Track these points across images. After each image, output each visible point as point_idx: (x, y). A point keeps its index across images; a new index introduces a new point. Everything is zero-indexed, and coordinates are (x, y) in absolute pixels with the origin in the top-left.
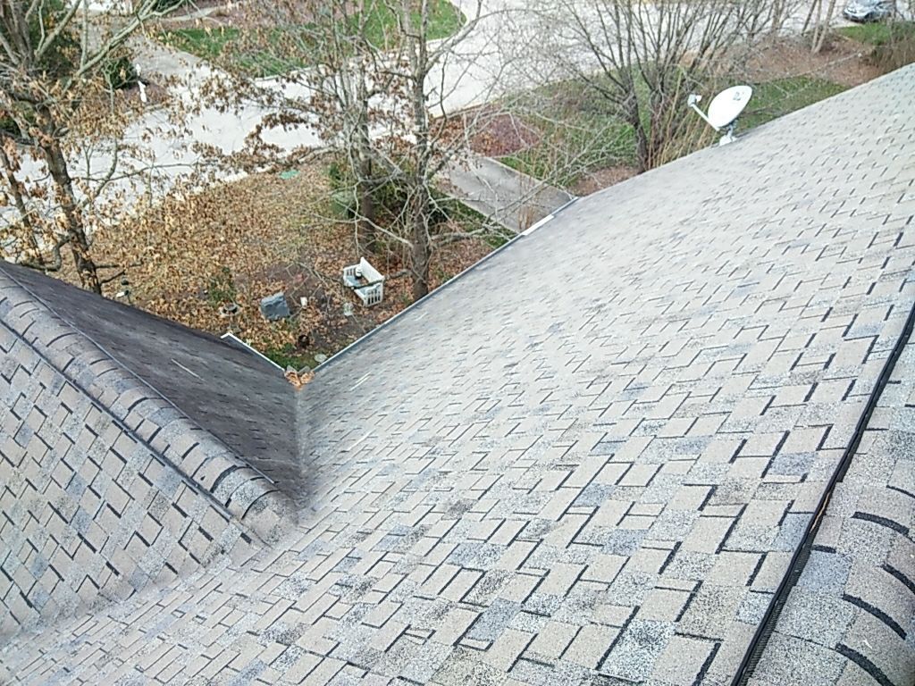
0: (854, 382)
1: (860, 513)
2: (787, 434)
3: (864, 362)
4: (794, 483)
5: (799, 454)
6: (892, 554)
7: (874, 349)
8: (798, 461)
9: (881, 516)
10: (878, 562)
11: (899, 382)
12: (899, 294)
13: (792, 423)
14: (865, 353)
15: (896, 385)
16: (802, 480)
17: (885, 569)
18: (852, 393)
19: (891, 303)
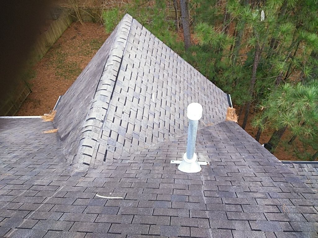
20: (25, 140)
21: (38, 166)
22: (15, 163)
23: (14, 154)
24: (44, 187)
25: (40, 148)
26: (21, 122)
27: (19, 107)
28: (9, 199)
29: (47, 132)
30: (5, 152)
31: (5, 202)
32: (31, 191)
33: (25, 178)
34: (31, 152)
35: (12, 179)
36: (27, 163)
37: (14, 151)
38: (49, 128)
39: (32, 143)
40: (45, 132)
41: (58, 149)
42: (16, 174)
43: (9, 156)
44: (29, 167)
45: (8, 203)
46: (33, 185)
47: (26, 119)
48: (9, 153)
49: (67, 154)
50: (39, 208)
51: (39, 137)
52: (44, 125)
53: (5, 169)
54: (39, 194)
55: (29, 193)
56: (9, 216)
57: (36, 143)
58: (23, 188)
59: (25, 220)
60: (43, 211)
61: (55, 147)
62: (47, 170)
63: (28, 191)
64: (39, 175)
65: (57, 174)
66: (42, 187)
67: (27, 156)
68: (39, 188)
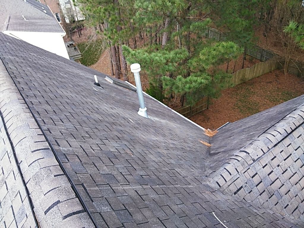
0: (13, 171)
1: (46, 211)
2: (12, 206)
3: (11, 163)
4: (26, 221)
5: (20, 210)
6: (62, 212)
7: (10, 156)
8: (21, 212)
9: (50, 206)
11: (22, 161)
13: (10, 201)
14: (9, 159)
15: (22, 163)
16: (27, 217)
17: (64, 219)
18: (15, 175)
19: (2, 138)
20: (185, 138)
21: (184, 160)
22: (171, 148)
23: (174, 142)
24: (180, 176)
25: (192, 150)
26: (189, 125)
27: (193, 115)
28: (156, 166)
29: (202, 142)
30: (169, 137)
31: (153, 167)
32: (171, 172)
33: (172, 161)
34: (185, 148)
35: (164, 156)
36: (178, 153)
37: (175, 140)
38: (206, 141)
39: (188, 143)
40: (201, 142)
41: (204, 159)
42: (168, 155)
43: (171, 141)
44: (178, 156)
45: (154, 168)
46: (174, 169)
47: (193, 124)
48: (171, 139)
49: (208, 166)
50: (170, 186)
51: (195, 142)
52: (204, 136)
53: (164, 147)
54: (175, 178)
55: (169, 172)
56: (151, 176)
57: (191, 144)
58: (167, 167)
59: (158, 186)
60: (171, 190)
61: (202, 157)
62: (189, 167)
63: (169, 170)
64: (181, 166)
65: (193, 175)
66: (179, 175)
67: (181, 149)
68: (177, 174)
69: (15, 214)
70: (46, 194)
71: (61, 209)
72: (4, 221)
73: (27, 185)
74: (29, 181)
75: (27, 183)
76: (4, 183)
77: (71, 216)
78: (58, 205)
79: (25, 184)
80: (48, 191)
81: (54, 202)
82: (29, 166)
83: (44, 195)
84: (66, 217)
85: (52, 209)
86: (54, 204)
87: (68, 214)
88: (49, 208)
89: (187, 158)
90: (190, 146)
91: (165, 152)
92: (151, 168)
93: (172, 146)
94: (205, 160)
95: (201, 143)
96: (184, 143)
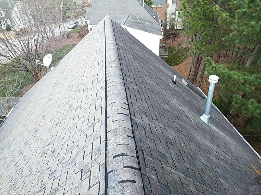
0: (101, 121)
1: (114, 156)
2: (93, 143)
3: (101, 115)
4: (98, 157)
5: (97, 148)
6: (124, 162)
7: (102, 110)
8: (97, 150)
9: (118, 154)
10: (122, 167)
11: (109, 117)
12: (102, 94)
13: (93, 139)
14: (101, 112)
15: (109, 118)
16: (100, 155)
17: (124, 168)
18: (102, 124)
19: (101, 97)
21: (230, 175)
25: (241, 170)
28: (203, 167)
31: (200, 166)
32: (214, 179)
35: (212, 163)
36: (227, 167)
37: (227, 154)
39: (240, 163)
40: (254, 167)
41: (250, 183)
42: (217, 163)
43: (222, 153)
44: (226, 169)
46: (218, 178)
50: (210, 189)
54: (216, 185)
59: (199, 184)
62: (233, 183)
63: (213, 176)
64: (226, 179)
65: (235, 192)
66: (221, 185)
67: (230, 164)
68: (219, 183)
69: (93, 149)
70: (118, 145)
71: (124, 160)
72: (84, 150)
73: (108, 134)
74: (110, 131)
75: (108, 132)
76: (93, 126)
77: (129, 169)
78: (124, 156)
79: (106, 133)
80: (120, 144)
81: (122, 153)
82: (113, 122)
83: (117, 145)
84: (126, 167)
85: (119, 157)
86: (121, 154)
87: (128, 165)
88: (117, 155)
89: (233, 175)
90: (241, 166)
91: (215, 160)
92: (197, 167)
93: (223, 158)
94: (251, 185)
95: (253, 169)
96: (235, 161)
